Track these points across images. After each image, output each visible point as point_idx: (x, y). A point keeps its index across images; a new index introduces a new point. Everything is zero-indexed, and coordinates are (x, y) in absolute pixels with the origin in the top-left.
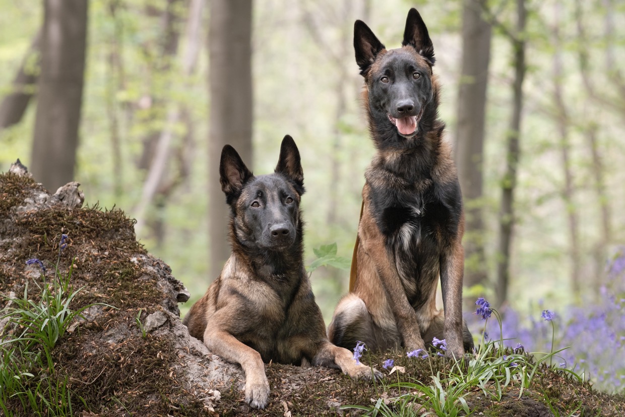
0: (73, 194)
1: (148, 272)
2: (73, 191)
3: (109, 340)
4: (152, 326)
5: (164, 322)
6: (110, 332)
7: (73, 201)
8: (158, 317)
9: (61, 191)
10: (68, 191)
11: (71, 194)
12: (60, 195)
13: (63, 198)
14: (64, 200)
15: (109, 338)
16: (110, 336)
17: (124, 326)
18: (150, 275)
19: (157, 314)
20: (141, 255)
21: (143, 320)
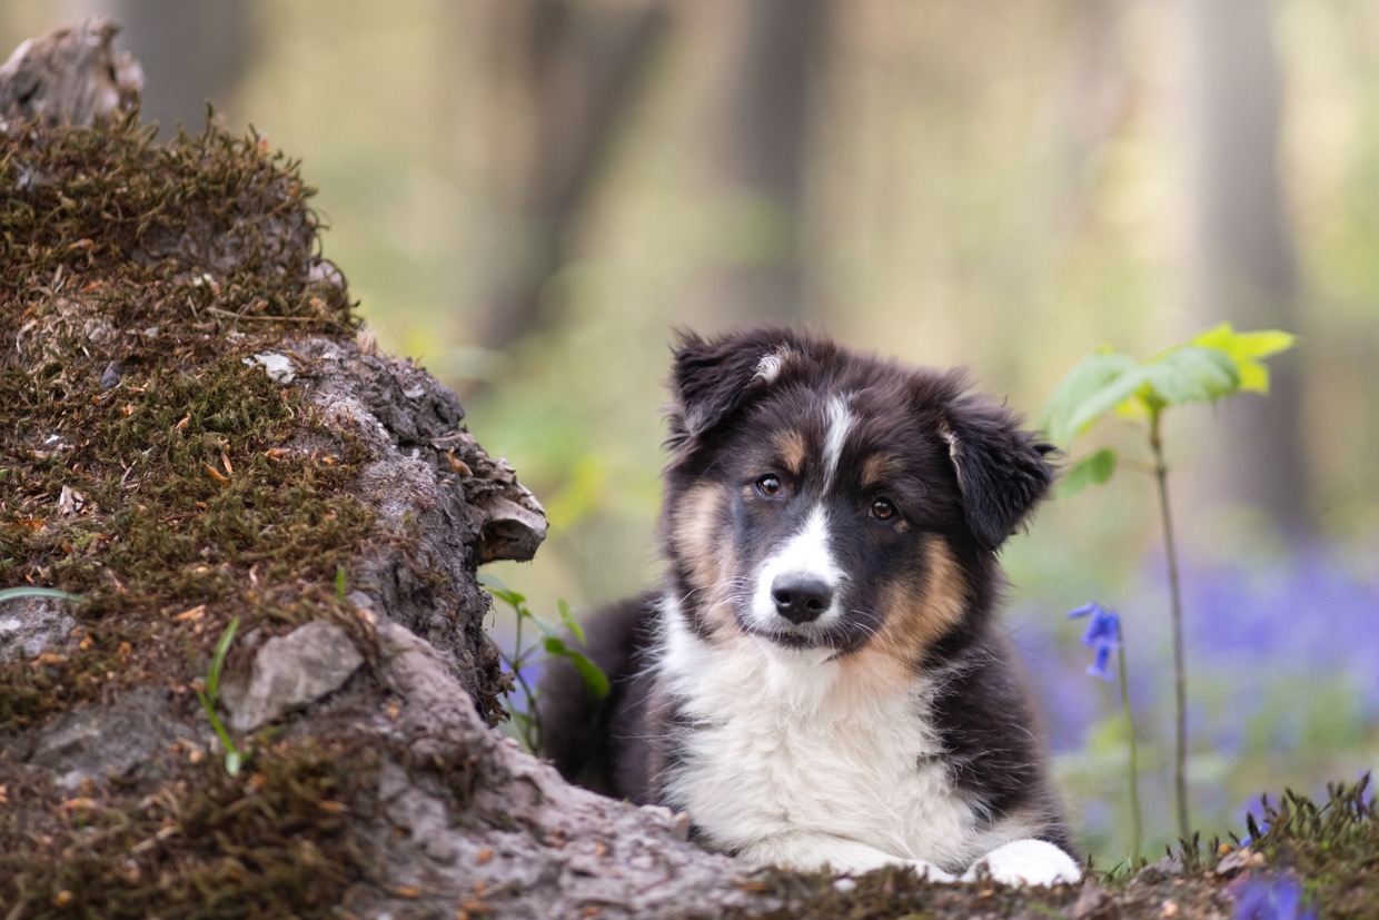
0: (82, 70)
1: (323, 422)
2: (80, 59)
3: (68, 770)
4: (280, 698)
5: (339, 676)
6: (76, 732)
7: (79, 104)
8: (312, 652)
9: (26, 60)
10: (54, 61)
11: (71, 70)
12: (20, 76)
13: (35, 89)
14: (40, 98)
15: (65, 762)
16: (72, 749)
17: (148, 701)
18: (330, 436)
19: (309, 639)
20: (316, 341)
21: (241, 666)
